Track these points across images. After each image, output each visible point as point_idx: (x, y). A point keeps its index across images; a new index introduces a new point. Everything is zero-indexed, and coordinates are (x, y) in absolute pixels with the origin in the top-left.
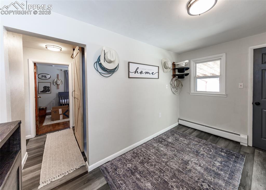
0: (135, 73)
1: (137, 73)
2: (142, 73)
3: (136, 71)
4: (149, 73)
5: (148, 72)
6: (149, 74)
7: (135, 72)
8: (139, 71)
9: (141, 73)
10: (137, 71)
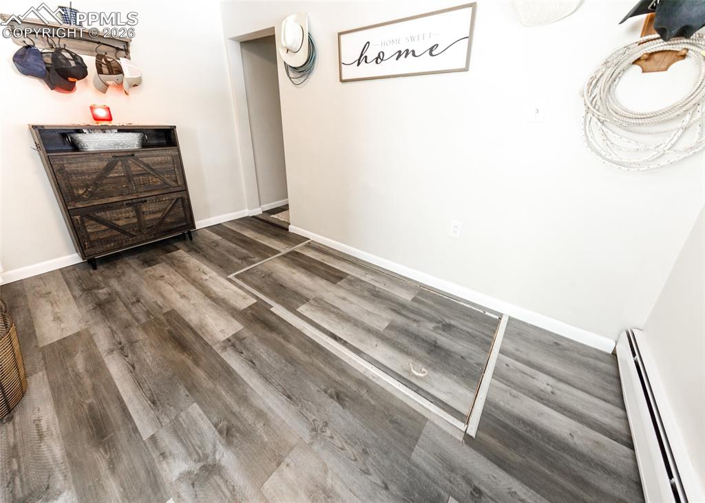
0: (359, 64)
1: (366, 62)
2: (382, 60)
3: (362, 55)
4: (413, 51)
5: (407, 50)
6: (414, 55)
7: (359, 60)
8: (371, 54)
9: (379, 60)
10: (366, 57)
